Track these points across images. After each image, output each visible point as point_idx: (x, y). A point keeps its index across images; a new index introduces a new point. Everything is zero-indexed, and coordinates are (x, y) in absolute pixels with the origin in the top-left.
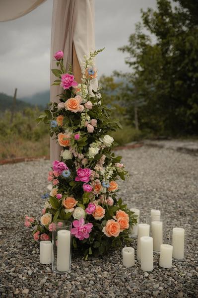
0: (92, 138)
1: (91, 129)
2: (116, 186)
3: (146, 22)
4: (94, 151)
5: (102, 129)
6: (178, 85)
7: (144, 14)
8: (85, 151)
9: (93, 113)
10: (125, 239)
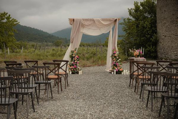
0: (118, 59)
1: (118, 58)
2: (121, 66)
3: (130, 14)
4: (118, 61)
5: (119, 58)
6: (142, 39)
7: (129, 10)
8: (117, 61)
9: (118, 56)
10: (122, 71)
